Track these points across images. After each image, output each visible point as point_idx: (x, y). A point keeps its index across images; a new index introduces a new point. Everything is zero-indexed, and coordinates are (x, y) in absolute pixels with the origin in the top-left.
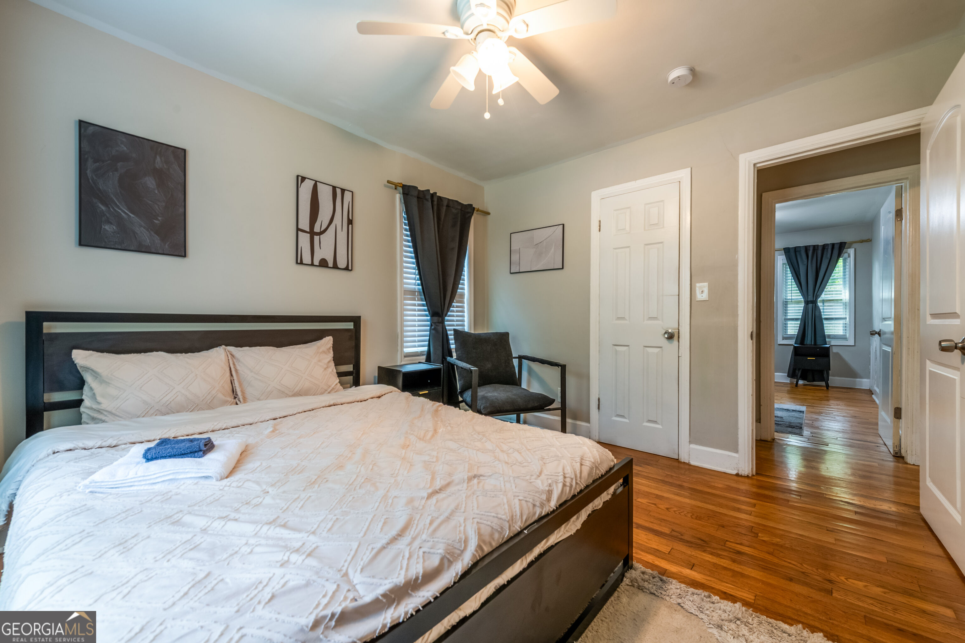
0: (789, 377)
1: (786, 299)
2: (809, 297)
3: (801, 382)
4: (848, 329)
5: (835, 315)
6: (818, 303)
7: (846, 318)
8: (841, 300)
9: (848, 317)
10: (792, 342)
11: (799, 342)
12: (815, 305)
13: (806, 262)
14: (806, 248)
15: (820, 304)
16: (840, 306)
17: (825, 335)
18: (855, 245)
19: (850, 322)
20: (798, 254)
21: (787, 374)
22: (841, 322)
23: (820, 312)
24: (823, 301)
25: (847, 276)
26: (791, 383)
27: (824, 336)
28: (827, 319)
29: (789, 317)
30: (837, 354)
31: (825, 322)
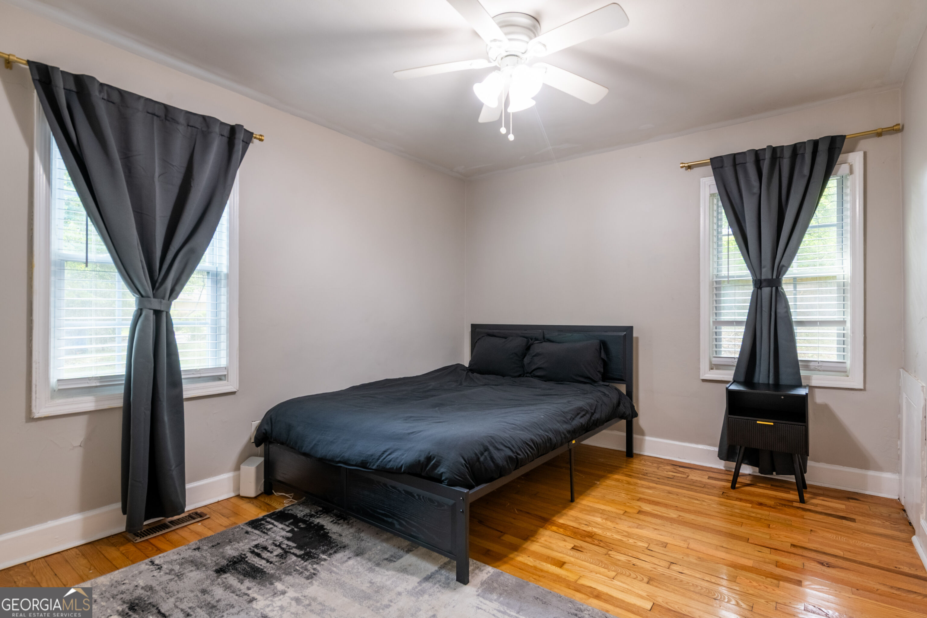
0: (721, 459)
1: (717, 276)
2: (764, 270)
3: (746, 470)
4: (848, 347)
5: (820, 313)
6: (784, 286)
7: (844, 322)
8: (834, 277)
9: (848, 319)
10: (729, 375)
11: (742, 379)
12: (777, 289)
13: (756, 190)
14: (757, 155)
15: (787, 288)
16: (830, 292)
17: (797, 361)
18: (864, 144)
19: (853, 332)
20: (739, 168)
21: (717, 449)
22: (834, 330)
23: (787, 307)
24: (795, 281)
25: (848, 220)
26: (727, 471)
27: (795, 364)
28: (801, 323)
29: (724, 318)
30: (825, 408)
31: (798, 330)
